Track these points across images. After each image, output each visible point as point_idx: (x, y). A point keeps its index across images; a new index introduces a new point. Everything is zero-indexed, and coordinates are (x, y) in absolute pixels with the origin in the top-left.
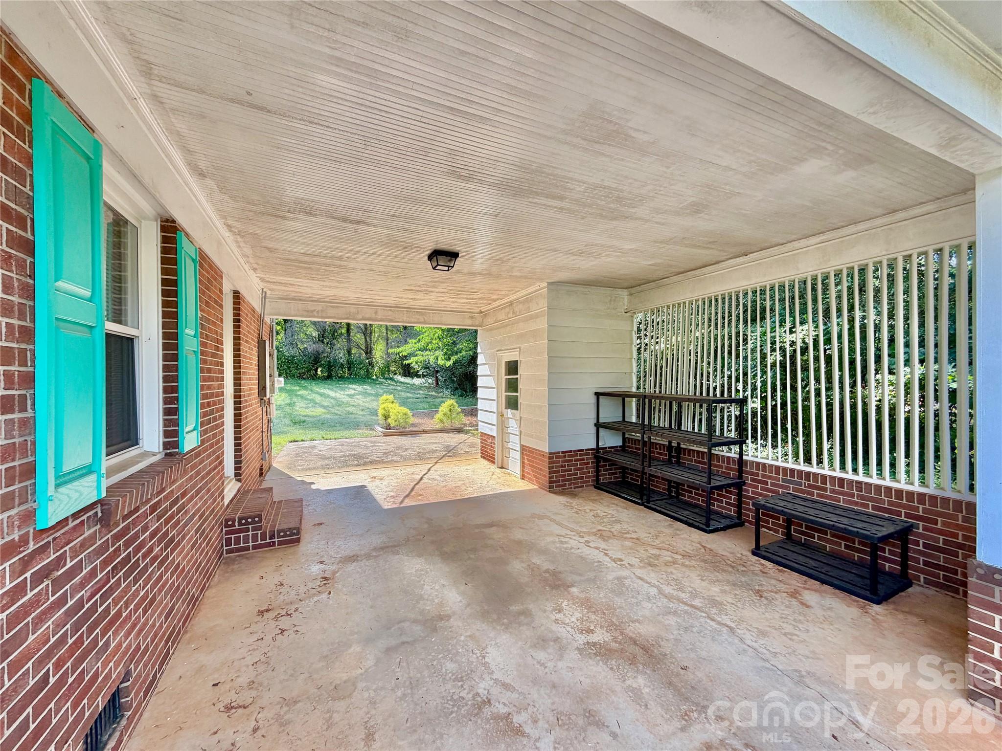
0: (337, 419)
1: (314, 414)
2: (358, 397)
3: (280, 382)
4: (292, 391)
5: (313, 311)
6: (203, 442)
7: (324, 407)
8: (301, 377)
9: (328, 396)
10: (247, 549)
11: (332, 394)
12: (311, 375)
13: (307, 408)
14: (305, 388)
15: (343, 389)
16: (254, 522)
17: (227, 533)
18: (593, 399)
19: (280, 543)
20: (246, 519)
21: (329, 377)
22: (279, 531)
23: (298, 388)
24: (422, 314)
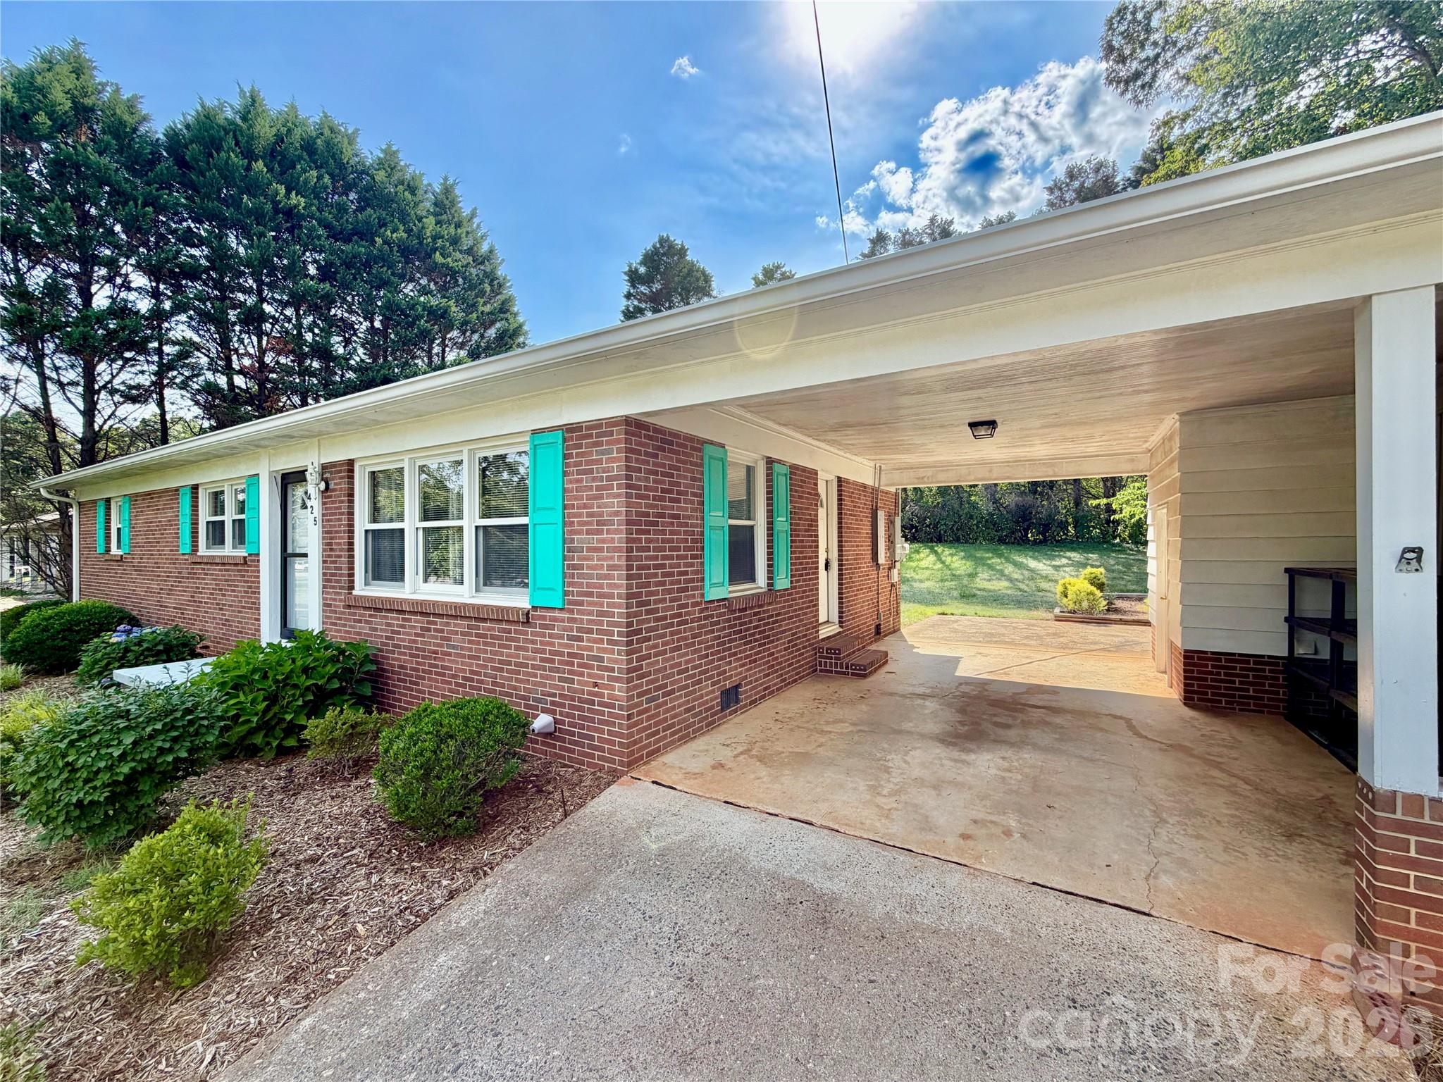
0: (1016, 596)
1: (992, 588)
2: (1067, 569)
3: (903, 548)
4: (982, 558)
5: (923, 478)
6: (792, 588)
7: (1010, 580)
8: (1002, 541)
9: (1026, 567)
10: (831, 672)
11: (1032, 563)
12: (1015, 538)
13: (989, 580)
14: (1000, 556)
15: (1052, 558)
16: (835, 653)
17: (820, 657)
18: (1285, 580)
19: (853, 674)
20: (831, 649)
21: (1044, 542)
22: (852, 665)
23: (991, 555)
24: (1052, 465)
